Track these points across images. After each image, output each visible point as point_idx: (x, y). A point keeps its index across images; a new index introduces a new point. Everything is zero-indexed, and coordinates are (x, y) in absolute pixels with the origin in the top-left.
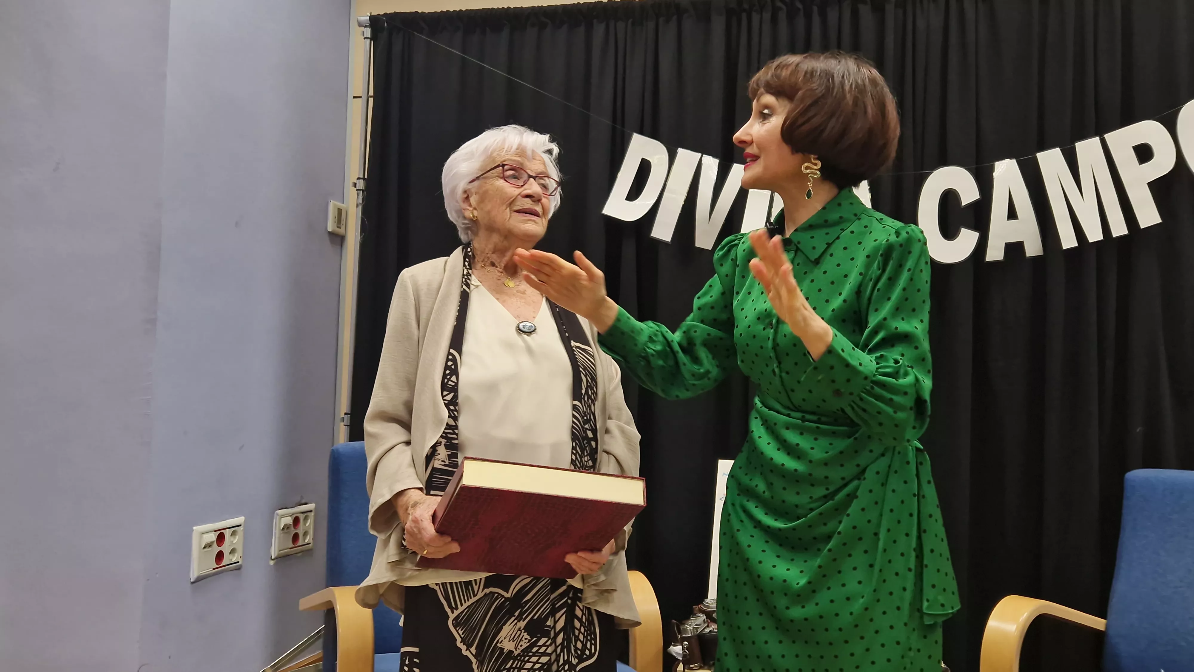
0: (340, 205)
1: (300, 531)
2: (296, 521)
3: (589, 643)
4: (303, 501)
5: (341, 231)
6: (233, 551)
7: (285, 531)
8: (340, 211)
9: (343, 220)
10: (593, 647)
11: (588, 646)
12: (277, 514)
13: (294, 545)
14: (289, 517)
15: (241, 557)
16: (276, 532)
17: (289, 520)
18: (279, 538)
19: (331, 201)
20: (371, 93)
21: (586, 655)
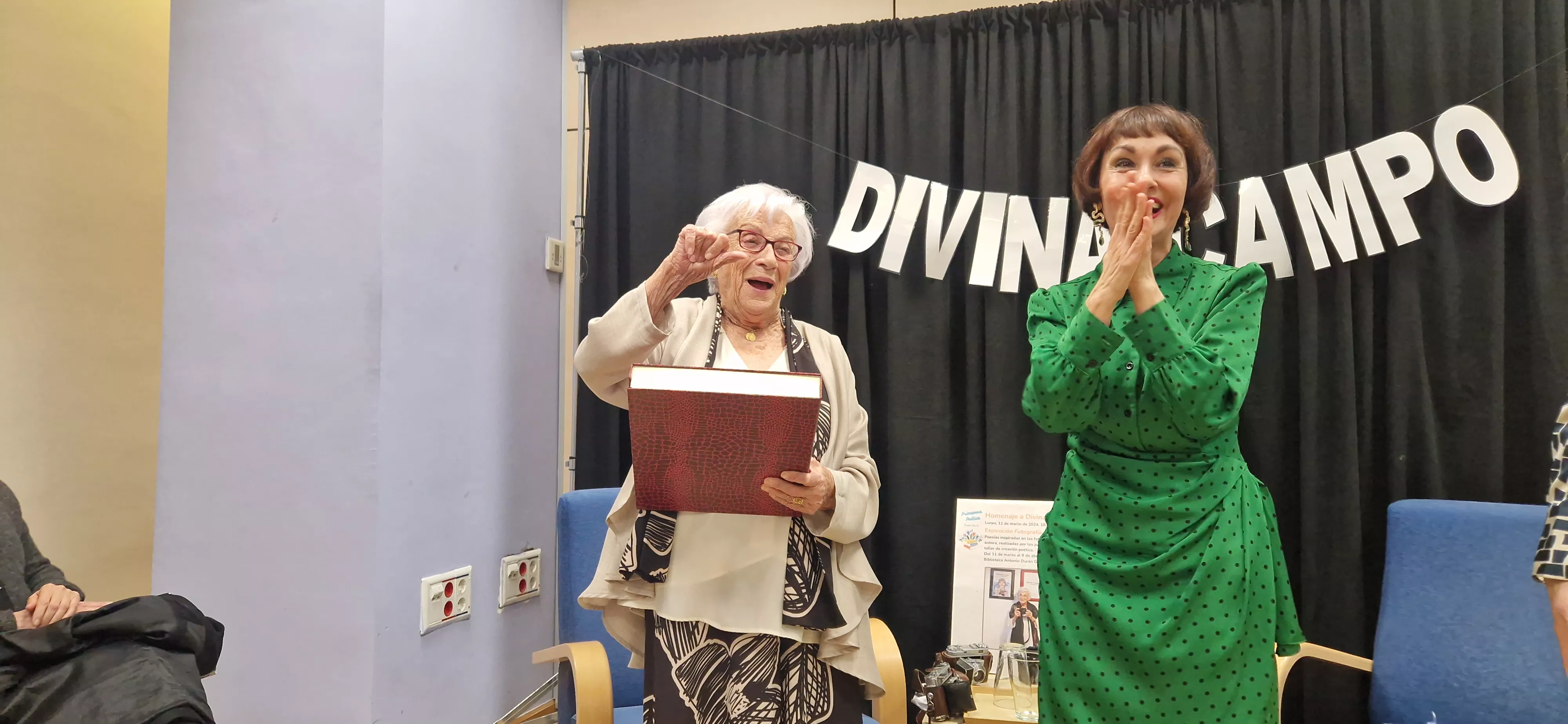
0: (557, 242)
1: (527, 577)
2: (523, 567)
3: (822, 700)
4: (529, 547)
5: (559, 268)
6: (461, 601)
7: (512, 577)
8: (557, 247)
9: (560, 257)
10: (826, 704)
11: (821, 703)
12: (504, 561)
13: (521, 591)
14: (516, 563)
15: (469, 607)
16: (503, 578)
17: (516, 567)
18: (506, 585)
19: (548, 238)
20: (587, 125)
21: (818, 712)
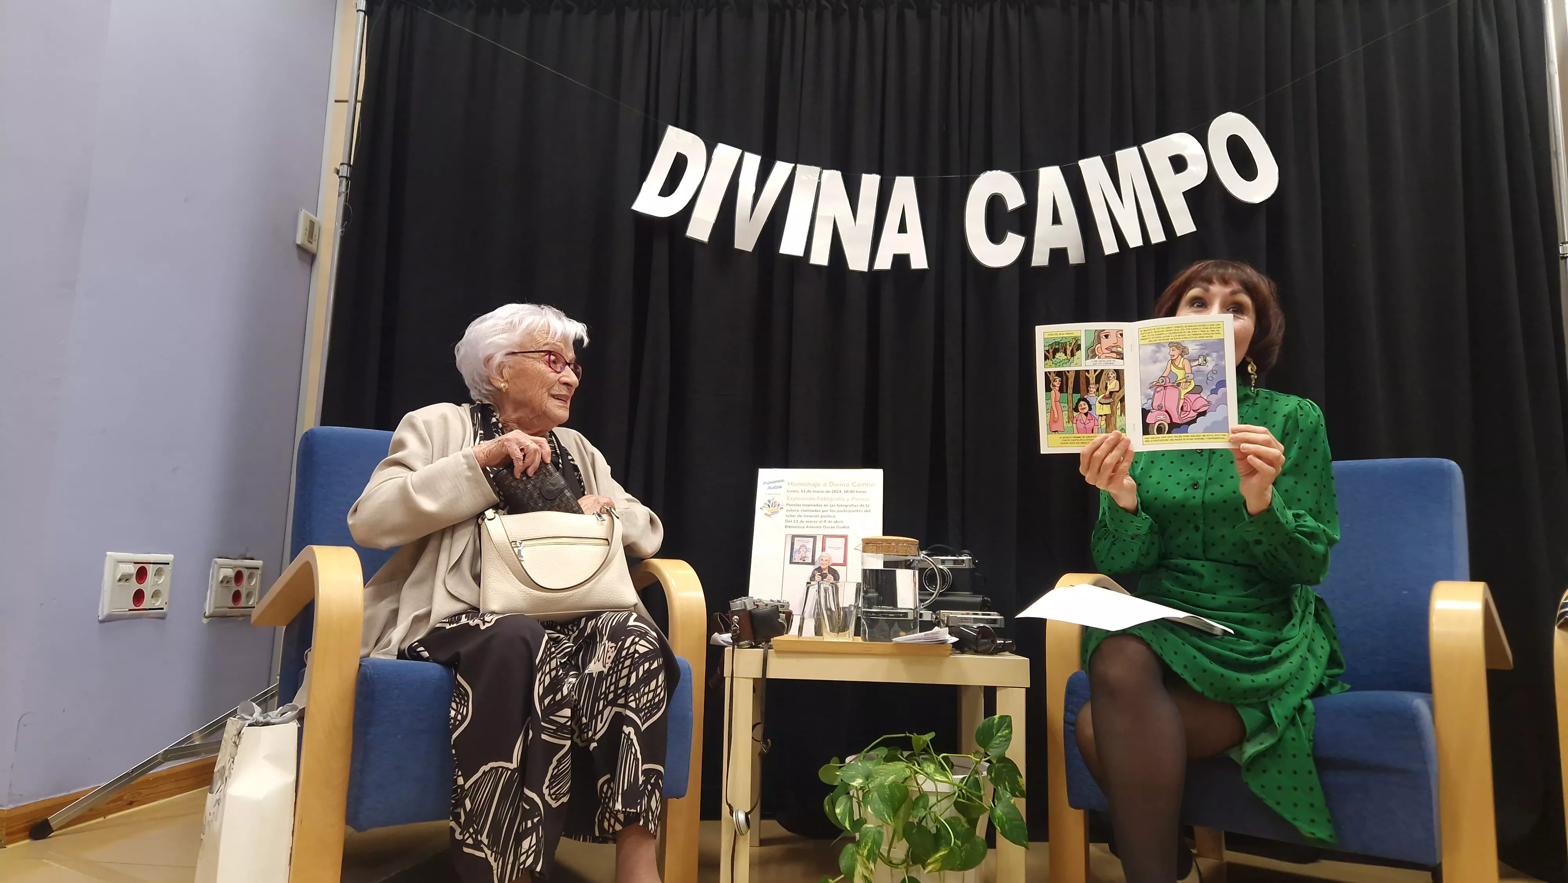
0: (313, 216)
1: (243, 588)
2: (239, 577)
4: (248, 556)
5: (312, 247)
6: (156, 594)
7: (224, 584)
8: (312, 223)
9: (315, 236)
12: (216, 563)
13: (234, 605)
14: (230, 569)
15: (166, 603)
16: (213, 583)
17: (230, 573)
18: (216, 592)
19: (301, 210)
20: (360, 97)
